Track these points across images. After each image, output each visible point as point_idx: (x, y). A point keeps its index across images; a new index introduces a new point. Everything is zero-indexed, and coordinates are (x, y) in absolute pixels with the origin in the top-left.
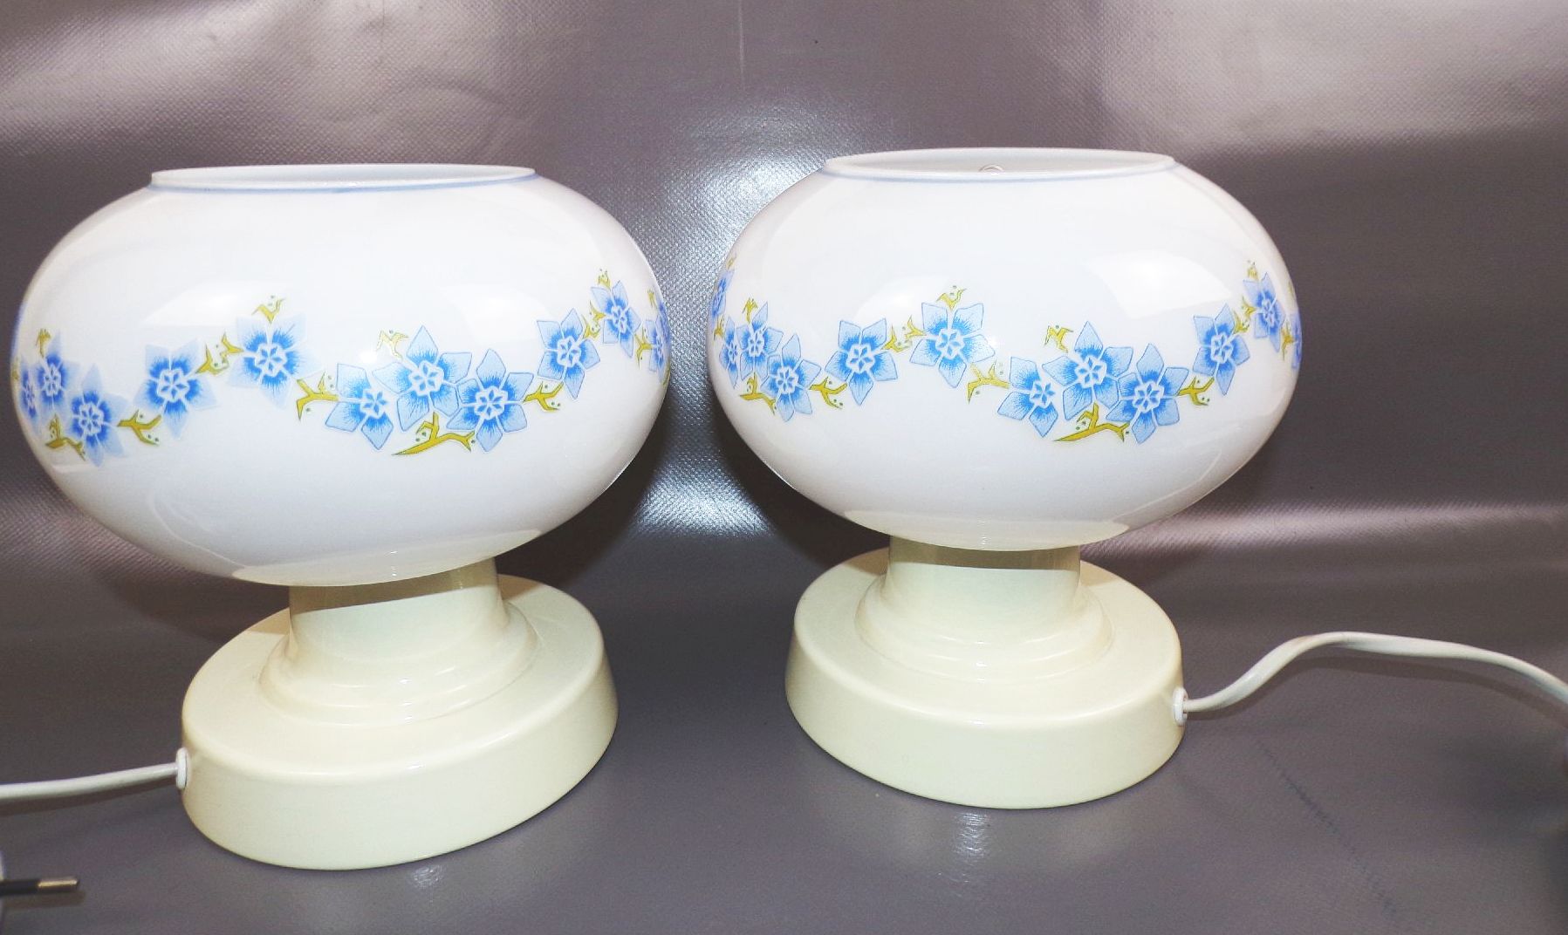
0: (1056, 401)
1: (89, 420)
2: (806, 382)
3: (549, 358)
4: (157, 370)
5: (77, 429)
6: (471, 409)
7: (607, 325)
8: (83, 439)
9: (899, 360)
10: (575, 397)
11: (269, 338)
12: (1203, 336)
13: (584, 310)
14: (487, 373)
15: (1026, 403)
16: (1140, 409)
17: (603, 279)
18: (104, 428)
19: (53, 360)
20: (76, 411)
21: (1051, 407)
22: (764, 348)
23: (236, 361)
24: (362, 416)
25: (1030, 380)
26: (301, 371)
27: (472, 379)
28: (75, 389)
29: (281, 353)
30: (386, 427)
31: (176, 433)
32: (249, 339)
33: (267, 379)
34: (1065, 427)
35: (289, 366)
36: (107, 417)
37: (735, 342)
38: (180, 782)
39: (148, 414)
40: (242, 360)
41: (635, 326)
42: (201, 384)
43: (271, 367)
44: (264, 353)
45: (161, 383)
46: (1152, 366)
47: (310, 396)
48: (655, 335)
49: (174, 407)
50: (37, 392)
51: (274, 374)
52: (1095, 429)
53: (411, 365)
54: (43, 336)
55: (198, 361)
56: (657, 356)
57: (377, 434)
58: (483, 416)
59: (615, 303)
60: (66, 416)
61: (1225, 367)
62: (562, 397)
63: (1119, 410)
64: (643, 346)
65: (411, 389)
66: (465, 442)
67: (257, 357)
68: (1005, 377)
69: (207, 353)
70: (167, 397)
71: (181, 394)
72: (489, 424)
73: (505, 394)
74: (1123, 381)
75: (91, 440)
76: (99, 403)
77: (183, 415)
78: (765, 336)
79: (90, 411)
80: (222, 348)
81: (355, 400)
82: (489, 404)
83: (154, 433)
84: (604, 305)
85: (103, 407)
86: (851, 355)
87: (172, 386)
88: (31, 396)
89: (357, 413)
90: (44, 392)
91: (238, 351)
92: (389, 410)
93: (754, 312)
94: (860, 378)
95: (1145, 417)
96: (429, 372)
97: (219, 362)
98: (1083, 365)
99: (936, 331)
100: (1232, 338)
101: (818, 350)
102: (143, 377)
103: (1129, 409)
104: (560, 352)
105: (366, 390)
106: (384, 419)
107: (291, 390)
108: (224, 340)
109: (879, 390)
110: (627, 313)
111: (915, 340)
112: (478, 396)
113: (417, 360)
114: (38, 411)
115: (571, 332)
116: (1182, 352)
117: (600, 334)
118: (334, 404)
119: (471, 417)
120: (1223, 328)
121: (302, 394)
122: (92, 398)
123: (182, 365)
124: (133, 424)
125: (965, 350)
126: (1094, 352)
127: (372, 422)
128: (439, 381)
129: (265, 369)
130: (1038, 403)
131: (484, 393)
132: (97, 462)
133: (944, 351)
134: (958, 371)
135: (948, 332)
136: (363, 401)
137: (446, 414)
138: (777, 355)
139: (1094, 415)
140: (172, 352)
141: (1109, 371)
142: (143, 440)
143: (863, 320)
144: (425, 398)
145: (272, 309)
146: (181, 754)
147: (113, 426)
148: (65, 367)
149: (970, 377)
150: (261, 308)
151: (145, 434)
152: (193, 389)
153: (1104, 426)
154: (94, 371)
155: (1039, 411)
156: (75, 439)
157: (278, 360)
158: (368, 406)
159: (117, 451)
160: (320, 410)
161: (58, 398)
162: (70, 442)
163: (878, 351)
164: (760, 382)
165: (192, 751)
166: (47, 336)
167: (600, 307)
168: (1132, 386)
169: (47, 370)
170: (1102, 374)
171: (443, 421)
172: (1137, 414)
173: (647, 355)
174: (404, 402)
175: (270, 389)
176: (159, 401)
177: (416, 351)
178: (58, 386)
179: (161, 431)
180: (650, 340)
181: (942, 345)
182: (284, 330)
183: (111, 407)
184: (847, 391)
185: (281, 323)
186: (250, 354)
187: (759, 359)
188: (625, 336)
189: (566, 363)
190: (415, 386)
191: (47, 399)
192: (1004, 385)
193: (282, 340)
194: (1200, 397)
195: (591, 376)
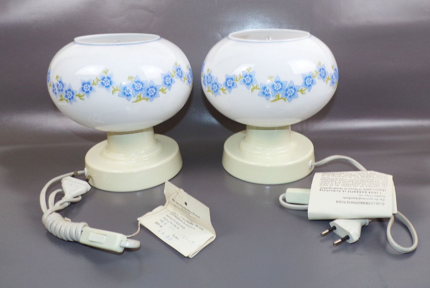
0: (270, 93)
1: (69, 95)
2: (219, 88)
3: (164, 82)
4: (83, 84)
5: (66, 96)
6: (148, 93)
7: (177, 74)
8: (68, 99)
9: (238, 83)
10: (170, 90)
11: (106, 78)
12: (304, 79)
13: (171, 71)
14: (151, 85)
15: (264, 93)
16: (289, 95)
17: (176, 64)
18: (72, 97)
19: (60, 82)
20: (66, 93)
21: (269, 94)
22: (211, 80)
23: (99, 83)
24: (125, 94)
25: (265, 88)
26: (113, 85)
27: (148, 86)
28: (66, 88)
29: (109, 81)
30: (130, 97)
31: (88, 97)
32: (102, 78)
33: (106, 86)
34: (272, 98)
35: (111, 84)
36: (73, 94)
37: (205, 78)
38: (86, 174)
39: (82, 94)
40: (101, 83)
41: (183, 74)
42: (93, 87)
43: (107, 84)
44: (105, 81)
45: (84, 87)
46: (291, 85)
47: (115, 90)
48: (188, 76)
49: (88, 92)
50: (57, 89)
51: (107, 85)
52: (279, 99)
53: (135, 83)
54: (57, 77)
55: (92, 83)
56: (189, 81)
57: (128, 98)
58: (150, 94)
59: (179, 69)
60: (64, 94)
61: (310, 86)
62: (167, 90)
63: (284, 95)
64: (185, 79)
65: (135, 89)
66: (147, 100)
67: (104, 82)
68: (259, 87)
69: (94, 81)
70: (86, 90)
71: (89, 90)
72: (152, 96)
73: (155, 90)
74: (285, 89)
75: (70, 99)
76: (71, 91)
77: (89, 94)
78: (211, 77)
79: (69, 93)
80: (97, 80)
81: (124, 91)
82: (151, 92)
83: (83, 97)
84: (176, 70)
85: (72, 92)
86: (228, 82)
87: (87, 88)
88: (55, 90)
89: (124, 94)
90: (59, 89)
91: (100, 80)
92: (131, 93)
93: (209, 72)
94: (230, 87)
95: (290, 96)
96: (139, 85)
97: (96, 83)
98: (276, 85)
99: (245, 77)
100: (312, 79)
101: (221, 81)
102: (81, 86)
103: (286, 95)
104: (166, 81)
105: (126, 89)
106: (130, 95)
107: (111, 89)
108: (97, 78)
109: (234, 90)
110: (181, 72)
111: (241, 79)
112: (149, 90)
113: (136, 82)
114: (57, 93)
115: (169, 76)
116: (298, 82)
117: (175, 76)
118: (119, 92)
119: (148, 94)
120: (310, 77)
121: (113, 90)
122: (70, 90)
123: (89, 83)
124: (79, 96)
125: (251, 82)
126: (279, 82)
127: (127, 95)
128: (141, 87)
129: (105, 84)
130: (266, 93)
131: (150, 89)
132: (71, 103)
133: (247, 82)
134: (249, 86)
135: (248, 77)
136: (125, 91)
137: (142, 94)
138: (213, 82)
139: (278, 96)
140: (86, 80)
141: (282, 86)
142: (81, 99)
143: (231, 75)
144: (138, 90)
145: (106, 72)
146: (86, 169)
147: (74, 96)
148: (63, 83)
149: (252, 87)
150: (104, 72)
151: (81, 98)
152: (91, 88)
153: (281, 98)
154: (70, 85)
155: (267, 95)
156: (66, 99)
157: (108, 82)
158: (127, 92)
159: (76, 101)
160: (117, 93)
161: (62, 90)
162: (65, 99)
163: (233, 81)
164: (210, 88)
165: (88, 168)
166: (58, 77)
167: (175, 70)
168: (287, 90)
169: (59, 84)
170: (280, 87)
171: (142, 95)
172: (288, 96)
173: (186, 81)
174: (134, 92)
175: (106, 88)
176: (84, 91)
177: (136, 80)
178: (62, 87)
179: (85, 97)
180: (187, 77)
181: (246, 80)
182: (109, 76)
183: (74, 92)
184: (227, 90)
185: (108, 74)
186: (102, 81)
187: (210, 83)
188: (181, 77)
189: (168, 83)
190: (136, 88)
191: (59, 90)
192: (259, 89)
193: (109, 78)
194: (303, 92)
195: (173, 86)
